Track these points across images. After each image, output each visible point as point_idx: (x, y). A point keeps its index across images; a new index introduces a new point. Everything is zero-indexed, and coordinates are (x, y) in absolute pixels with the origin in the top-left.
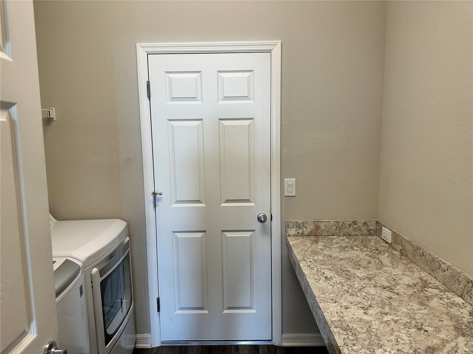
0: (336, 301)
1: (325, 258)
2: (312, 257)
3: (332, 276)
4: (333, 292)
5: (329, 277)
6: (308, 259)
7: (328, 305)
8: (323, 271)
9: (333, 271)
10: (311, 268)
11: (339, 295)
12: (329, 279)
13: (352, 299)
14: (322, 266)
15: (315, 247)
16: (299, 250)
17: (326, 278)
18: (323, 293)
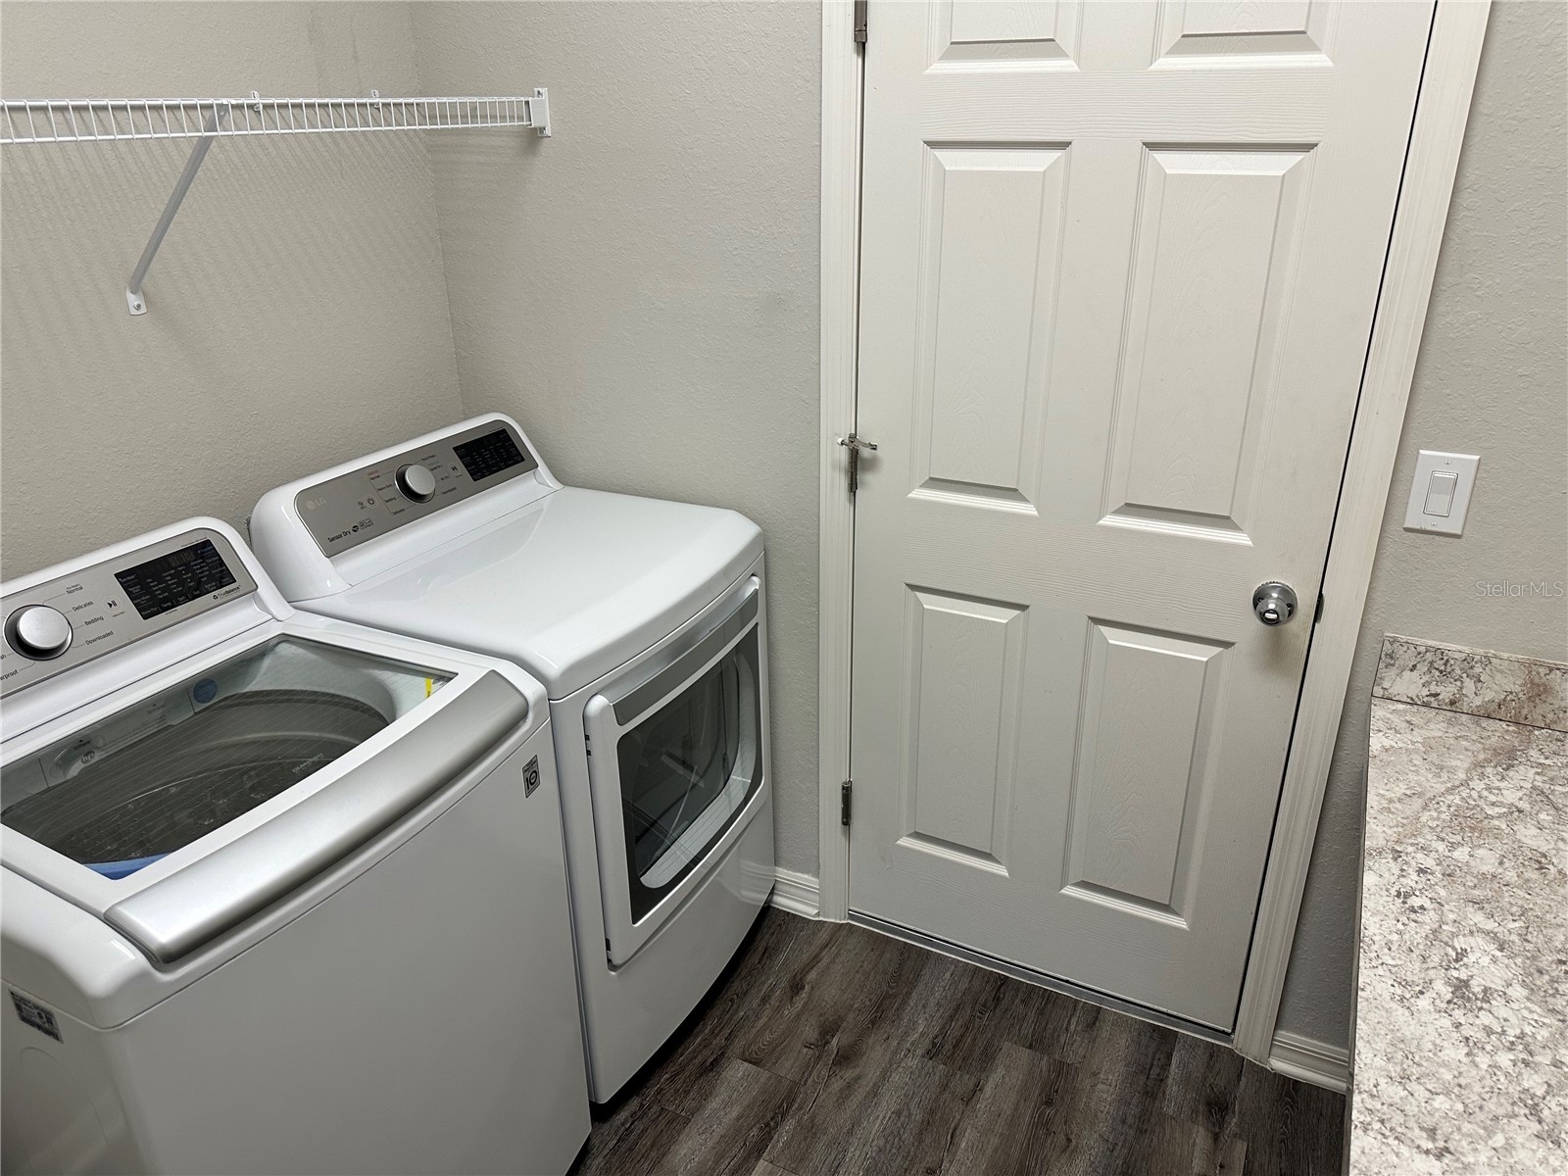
0: (1447, 1150)
1: (1507, 864)
2: (1441, 847)
3: (1497, 984)
4: (1456, 1090)
5: (1476, 989)
6: (1420, 855)
7: (1397, 1154)
8: (1460, 943)
9: (1512, 956)
10: (1413, 910)
11: (1480, 1116)
12: (1469, 999)
13: (1544, 1161)
14: (1470, 909)
15: (1489, 789)
16: (1401, 789)
17: (1461, 987)
18: (1405, 1078)
